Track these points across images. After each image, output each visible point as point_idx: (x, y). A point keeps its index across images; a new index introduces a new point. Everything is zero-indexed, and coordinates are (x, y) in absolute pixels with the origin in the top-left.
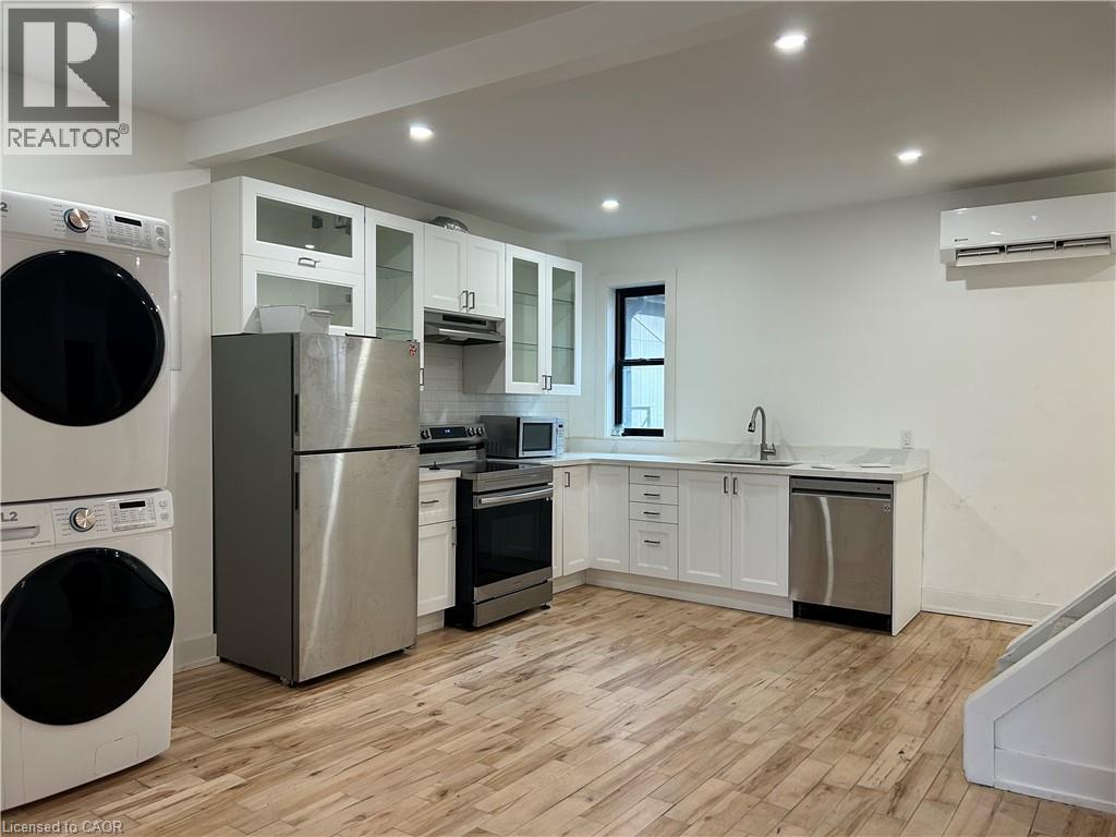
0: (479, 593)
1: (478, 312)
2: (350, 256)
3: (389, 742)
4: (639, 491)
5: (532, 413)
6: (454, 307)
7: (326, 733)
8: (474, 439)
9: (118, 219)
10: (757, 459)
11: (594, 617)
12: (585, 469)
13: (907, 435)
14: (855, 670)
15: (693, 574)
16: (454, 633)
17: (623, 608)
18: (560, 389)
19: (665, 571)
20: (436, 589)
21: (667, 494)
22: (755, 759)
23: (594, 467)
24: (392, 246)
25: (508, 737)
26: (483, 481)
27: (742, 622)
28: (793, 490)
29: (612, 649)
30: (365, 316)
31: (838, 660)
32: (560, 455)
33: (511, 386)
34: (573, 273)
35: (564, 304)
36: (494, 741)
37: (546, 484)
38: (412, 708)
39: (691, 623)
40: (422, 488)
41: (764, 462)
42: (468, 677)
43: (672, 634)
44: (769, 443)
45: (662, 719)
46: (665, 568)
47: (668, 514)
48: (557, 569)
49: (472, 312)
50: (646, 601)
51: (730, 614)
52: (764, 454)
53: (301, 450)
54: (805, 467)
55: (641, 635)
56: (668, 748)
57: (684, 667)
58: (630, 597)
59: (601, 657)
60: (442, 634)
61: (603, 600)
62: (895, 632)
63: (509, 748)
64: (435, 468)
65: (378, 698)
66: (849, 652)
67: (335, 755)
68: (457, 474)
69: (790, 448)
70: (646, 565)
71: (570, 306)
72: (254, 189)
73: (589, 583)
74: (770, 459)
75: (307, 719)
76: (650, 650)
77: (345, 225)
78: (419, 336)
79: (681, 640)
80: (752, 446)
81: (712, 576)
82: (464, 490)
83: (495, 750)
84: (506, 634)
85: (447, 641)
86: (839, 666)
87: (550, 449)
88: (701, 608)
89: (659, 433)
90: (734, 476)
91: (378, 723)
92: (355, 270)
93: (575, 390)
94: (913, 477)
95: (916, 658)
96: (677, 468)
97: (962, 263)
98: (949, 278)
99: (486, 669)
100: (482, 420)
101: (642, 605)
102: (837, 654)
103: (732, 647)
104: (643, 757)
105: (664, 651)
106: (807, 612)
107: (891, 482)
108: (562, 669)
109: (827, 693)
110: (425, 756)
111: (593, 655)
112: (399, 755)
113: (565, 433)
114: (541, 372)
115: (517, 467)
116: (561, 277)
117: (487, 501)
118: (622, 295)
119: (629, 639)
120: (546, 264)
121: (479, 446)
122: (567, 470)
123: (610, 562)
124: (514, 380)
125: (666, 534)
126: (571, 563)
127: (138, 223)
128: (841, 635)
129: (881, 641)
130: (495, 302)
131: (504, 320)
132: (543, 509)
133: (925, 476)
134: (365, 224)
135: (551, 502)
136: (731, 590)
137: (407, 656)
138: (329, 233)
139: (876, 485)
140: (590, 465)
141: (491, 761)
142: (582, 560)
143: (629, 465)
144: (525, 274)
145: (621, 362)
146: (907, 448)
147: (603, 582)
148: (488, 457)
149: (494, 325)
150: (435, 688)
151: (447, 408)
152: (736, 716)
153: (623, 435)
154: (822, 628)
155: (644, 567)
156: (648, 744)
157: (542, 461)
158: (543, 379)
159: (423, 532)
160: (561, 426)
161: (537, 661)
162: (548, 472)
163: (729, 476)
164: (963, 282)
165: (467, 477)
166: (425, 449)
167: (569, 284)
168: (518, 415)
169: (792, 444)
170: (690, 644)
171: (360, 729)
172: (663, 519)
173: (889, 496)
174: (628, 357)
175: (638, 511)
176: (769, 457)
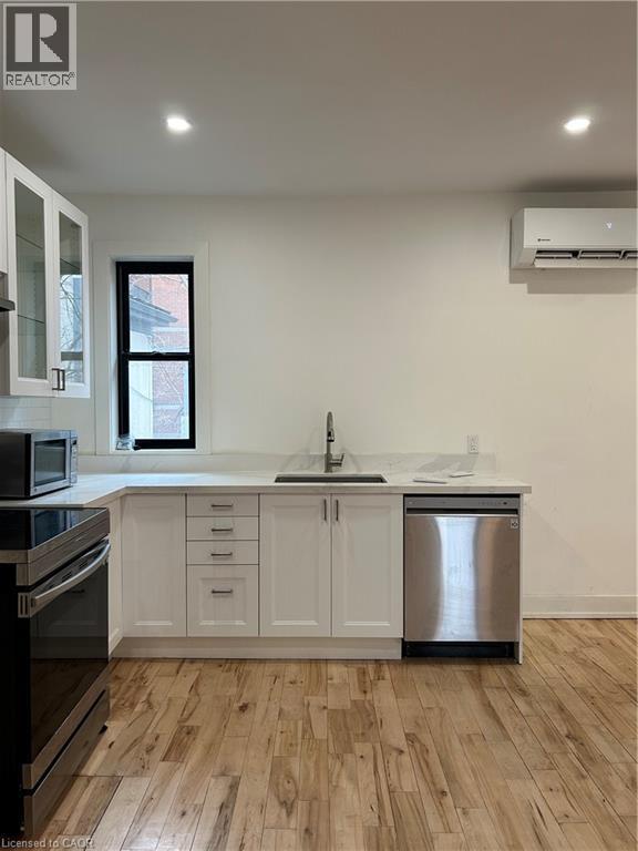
4: (201, 527)
10: (320, 471)
12: (118, 502)
13: (472, 441)
15: (282, 625)
18: (74, 389)
19: (241, 626)
21: (244, 527)
23: (129, 498)
28: (407, 511)
33: (16, 384)
34: (79, 227)
41: (329, 475)
43: (319, 734)
44: (334, 451)
47: (245, 553)
51: (339, 669)
52: (328, 467)
70: (212, 623)
74: (335, 471)
81: (306, 625)
87: (64, 476)
89: (189, 444)
90: (335, 498)
93: (84, 390)
95: (588, 697)
96: (259, 493)
97: (540, 264)
98: (512, 281)
107: (518, 496)
114: (50, 364)
116: (68, 229)
117: (43, 598)
120: (52, 203)
123: (157, 625)
124: (20, 375)
125: (242, 579)
136: (329, 638)
139: (503, 500)
140: (123, 496)
143: (185, 492)
144: (29, 209)
145: (125, 356)
146: (474, 454)
147: (142, 653)
153: (135, 449)
155: (209, 625)
158: (52, 375)
160: (75, 443)
163: (328, 498)
164: (525, 286)
167: (75, 240)
172: (237, 559)
173: (516, 511)
174: (133, 349)
175: (200, 553)
176: (334, 468)
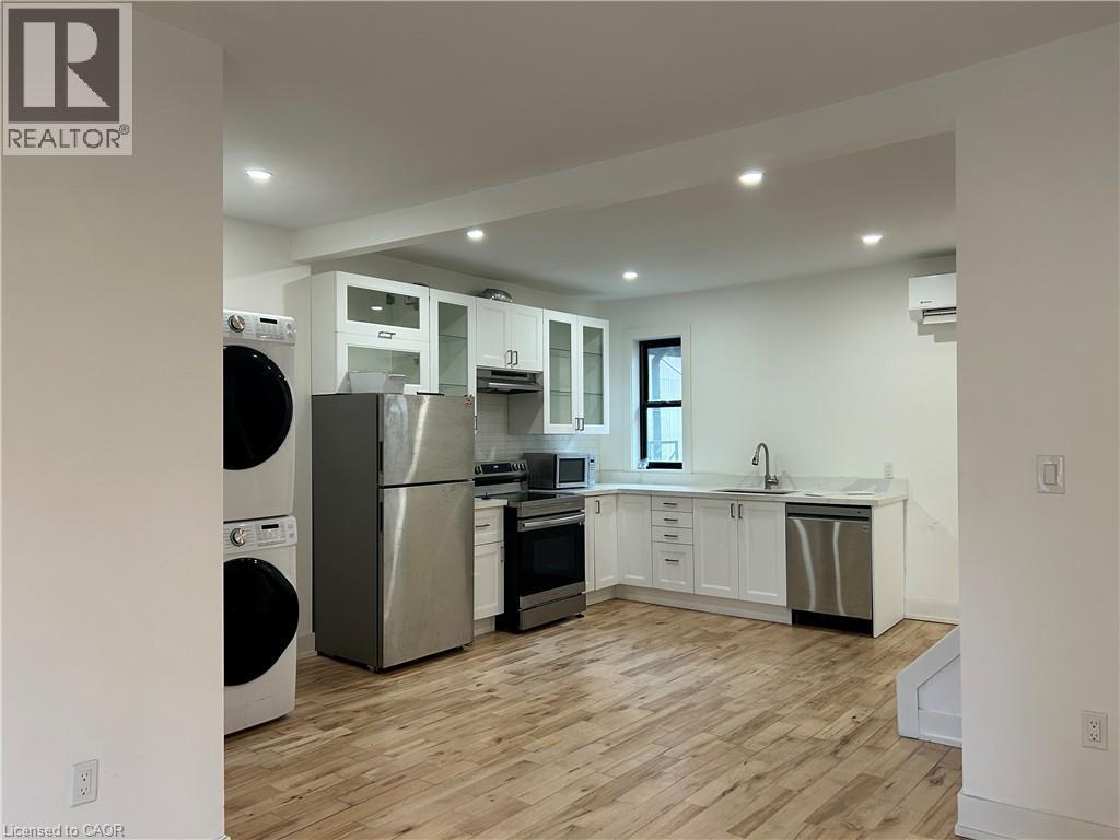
0: (524, 602)
1: (522, 367)
2: (418, 327)
3: (456, 709)
4: (659, 517)
5: (568, 450)
6: (501, 365)
7: (407, 703)
8: (518, 473)
9: (262, 320)
10: (762, 488)
11: (620, 624)
12: (614, 498)
13: (889, 466)
14: (834, 663)
15: (707, 587)
16: (503, 635)
17: (648, 617)
18: (591, 429)
19: (683, 585)
20: (489, 600)
22: (736, 722)
23: (621, 496)
24: (451, 318)
25: (547, 706)
26: (526, 508)
27: (747, 628)
28: (789, 514)
29: (634, 647)
30: (429, 377)
31: (822, 655)
32: (592, 486)
33: (549, 428)
34: (601, 330)
35: (594, 356)
36: (539, 708)
37: (579, 511)
38: (472, 687)
39: (705, 628)
40: (476, 515)
41: (767, 491)
42: (516, 666)
43: (687, 636)
44: (772, 474)
45: (669, 695)
46: (683, 583)
47: (684, 537)
48: (589, 585)
49: (515, 367)
50: (667, 611)
51: (739, 621)
52: (768, 484)
53: (385, 484)
54: (800, 495)
55: (660, 637)
56: (670, 714)
57: (692, 661)
58: (653, 608)
59: (624, 653)
60: (493, 636)
61: (630, 611)
62: (876, 635)
63: (547, 714)
64: (486, 498)
65: (445, 681)
66: (833, 649)
67: (417, 716)
68: (504, 502)
69: (789, 477)
70: (666, 581)
71: (598, 357)
72: (346, 280)
73: (618, 597)
74: (774, 488)
75: (392, 694)
76: (666, 648)
77: (414, 303)
78: (472, 390)
79: (693, 641)
80: (758, 477)
81: (721, 589)
82: (510, 516)
83: (537, 715)
84: (546, 636)
85: (497, 641)
86: (822, 660)
87: (583, 481)
88: (714, 617)
89: (678, 466)
90: (741, 503)
91: (447, 696)
92: (422, 339)
93: (605, 429)
94: (892, 502)
95: (890, 653)
96: (691, 496)
97: (928, 321)
98: (920, 333)
99: (531, 661)
100: (525, 456)
101: (663, 615)
102: (822, 651)
103: (735, 646)
104: (650, 719)
105: (678, 649)
106: (802, 619)
107: (869, 507)
108: (592, 661)
109: (806, 679)
110: (485, 717)
111: (616, 651)
112: (464, 717)
113: (596, 466)
114: (574, 415)
115: (554, 496)
116: (591, 334)
117: (529, 525)
118: (645, 347)
119: (649, 641)
120: (578, 323)
121: (522, 479)
122: (598, 499)
123: (636, 578)
124: (551, 423)
125: (684, 554)
126: (603, 579)
127: (275, 322)
128: (829, 637)
129: (863, 642)
130: (535, 357)
131: (542, 372)
132: (576, 533)
133: (905, 501)
134: (430, 301)
135: (583, 526)
136: (738, 600)
137: (466, 651)
138: (401, 311)
139: (858, 510)
140: (617, 494)
141: (535, 721)
142: (612, 577)
143: (650, 494)
144: (560, 332)
145: (645, 404)
146: (889, 478)
147: (630, 597)
148: (530, 488)
149: (534, 377)
150: (489, 674)
151: (495, 447)
152: (729, 693)
153: (647, 468)
154: (815, 631)
155: (664, 582)
156: (655, 711)
157: (576, 492)
158: (575, 421)
159: (478, 551)
160: (592, 461)
161: (571, 655)
162: (581, 500)
163: (735, 503)
164: (932, 336)
165: (513, 505)
166: (479, 482)
167: (598, 338)
168: (556, 451)
169: (793, 475)
170: (699, 644)
171: (433, 701)
172: (680, 540)
173: (868, 519)
174: (651, 400)
175: (659, 534)
176: (772, 486)
